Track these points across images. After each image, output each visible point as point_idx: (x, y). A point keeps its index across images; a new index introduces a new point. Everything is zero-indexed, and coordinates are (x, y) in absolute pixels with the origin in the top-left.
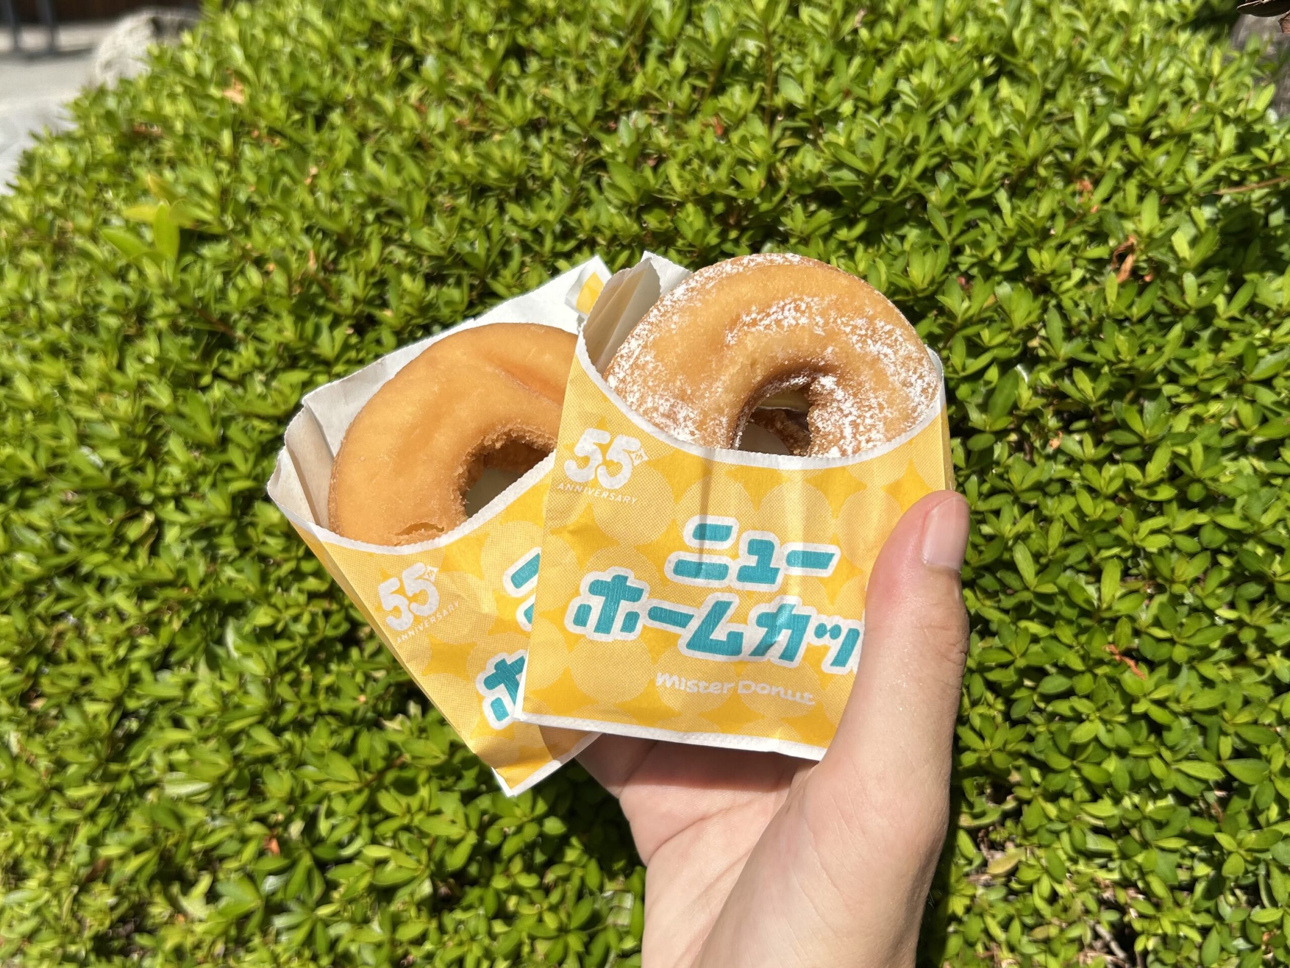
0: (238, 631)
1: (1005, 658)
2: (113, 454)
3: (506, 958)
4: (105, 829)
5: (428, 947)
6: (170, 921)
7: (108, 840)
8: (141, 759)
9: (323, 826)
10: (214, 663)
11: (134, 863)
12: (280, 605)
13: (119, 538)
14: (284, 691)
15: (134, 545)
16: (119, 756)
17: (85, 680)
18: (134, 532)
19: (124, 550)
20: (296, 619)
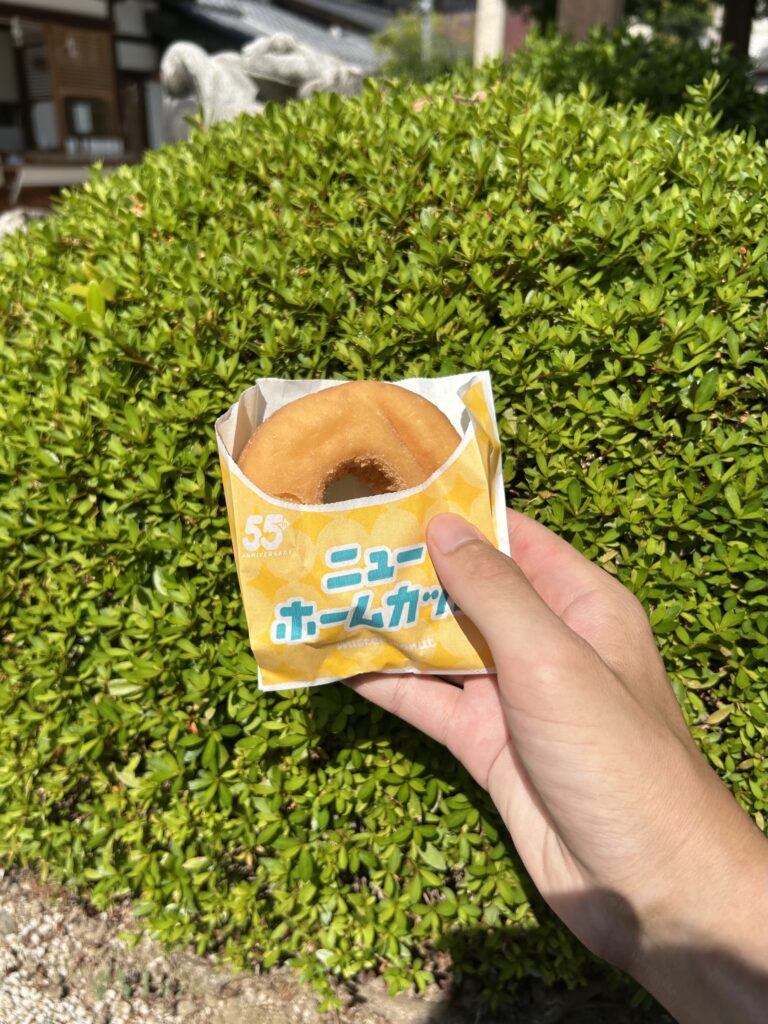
0: (165, 575)
1: (720, 567)
2: (69, 452)
3: (364, 801)
4: (61, 725)
5: (309, 794)
6: (109, 791)
7: (64, 732)
8: (89, 671)
9: (232, 710)
10: (144, 600)
11: (85, 748)
12: (198, 551)
13: (73, 514)
14: (202, 613)
15: (84, 518)
16: (74, 671)
17: (47, 618)
18: (83, 508)
19: (77, 520)
20: (211, 560)
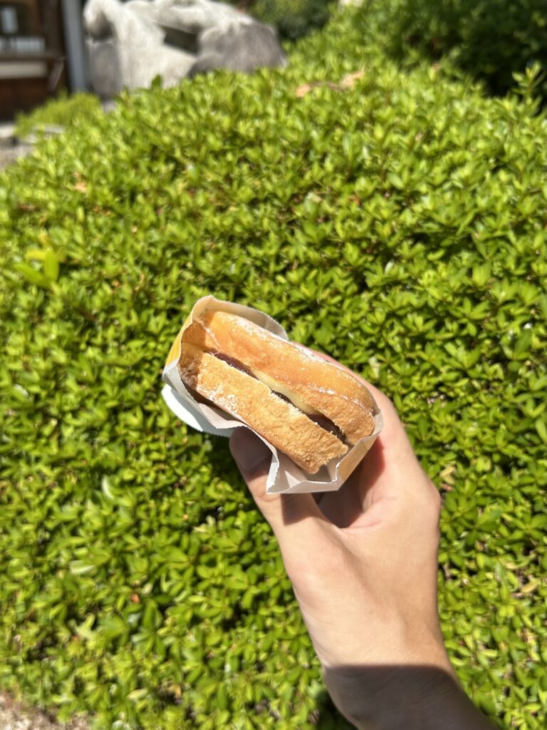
0: (111, 483)
2: (35, 389)
3: (265, 652)
4: (34, 593)
5: (224, 648)
6: (70, 640)
7: (36, 599)
8: (54, 553)
9: (165, 586)
10: (96, 501)
11: (53, 612)
12: (137, 467)
13: (39, 436)
14: (141, 514)
15: (49, 438)
16: (42, 553)
17: (20, 513)
18: (47, 431)
19: (43, 441)
20: (147, 475)
